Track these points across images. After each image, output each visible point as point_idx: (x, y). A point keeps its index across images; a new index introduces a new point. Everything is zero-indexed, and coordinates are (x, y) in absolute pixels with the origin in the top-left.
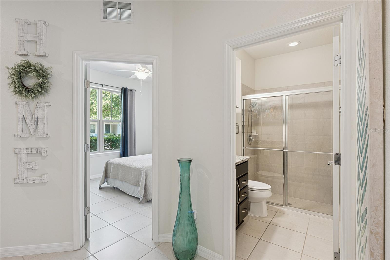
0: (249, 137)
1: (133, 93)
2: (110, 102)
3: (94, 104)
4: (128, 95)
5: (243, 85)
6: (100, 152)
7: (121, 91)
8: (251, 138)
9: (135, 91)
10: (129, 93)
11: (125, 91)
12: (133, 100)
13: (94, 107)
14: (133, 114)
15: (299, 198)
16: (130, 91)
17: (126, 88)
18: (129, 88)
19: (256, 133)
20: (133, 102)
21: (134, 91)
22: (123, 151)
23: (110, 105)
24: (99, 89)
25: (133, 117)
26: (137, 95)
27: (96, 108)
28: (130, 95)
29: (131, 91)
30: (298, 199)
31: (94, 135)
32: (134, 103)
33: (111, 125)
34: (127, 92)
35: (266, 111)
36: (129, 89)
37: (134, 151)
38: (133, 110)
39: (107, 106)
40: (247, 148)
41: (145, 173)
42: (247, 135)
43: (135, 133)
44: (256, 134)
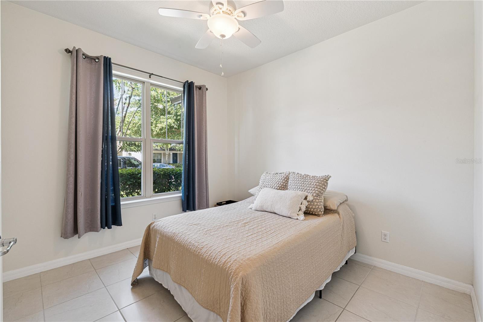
1: (203, 92)
2: (174, 121)
3: (153, 125)
4: (195, 95)
6: (146, 197)
7: (182, 89)
9: (207, 89)
10: (196, 93)
11: (189, 87)
12: (204, 104)
13: (153, 129)
14: (204, 129)
16: (198, 89)
17: (192, 82)
18: (197, 83)
20: (204, 108)
21: (204, 89)
22: (187, 194)
23: (173, 125)
24: (144, 82)
25: (204, 134)
26: (209, 96)
27: (156, 129)
28: (198, 96)
29: (200, 88)
31: (159, 166)
32: (206, 111)
33: (179, 153)
34: (192, 89)
36: (196, 86)
37: (205, 194)
38: (204, 122)
39: (170, 126)
41: (240, 285)
43: (207, 163)
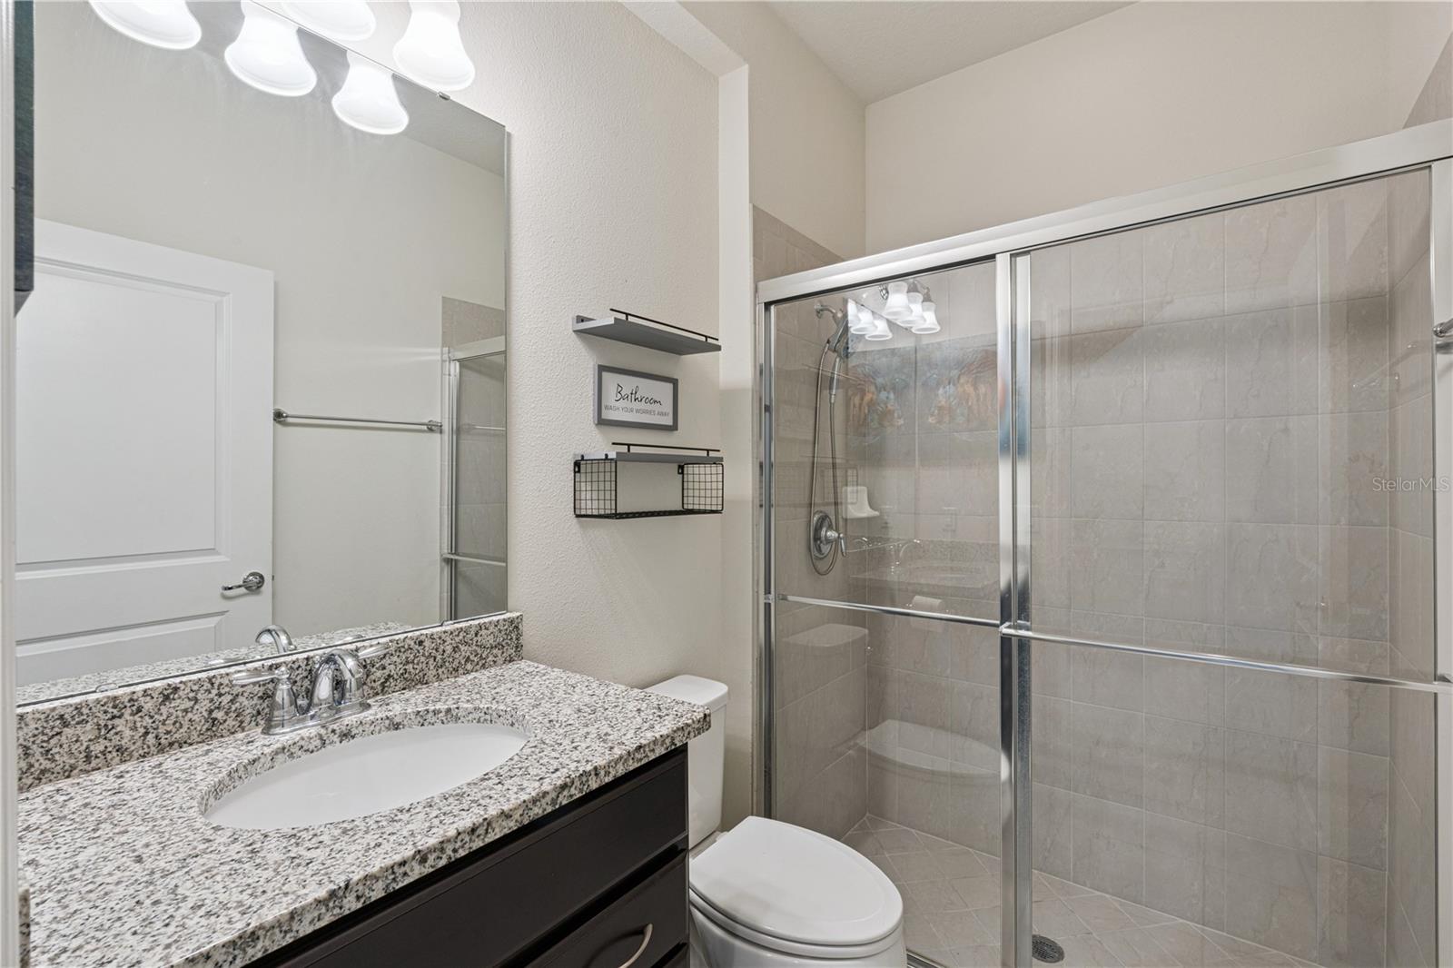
0: (818, 529)
5: (761, 220)
8: (832, 534)
15: (1107, 893)
19: (871, 507)
30: (1107, 896)
35: (941, 391)
40: (791, 598)
42: (805, 520)
44: (867, 512)
